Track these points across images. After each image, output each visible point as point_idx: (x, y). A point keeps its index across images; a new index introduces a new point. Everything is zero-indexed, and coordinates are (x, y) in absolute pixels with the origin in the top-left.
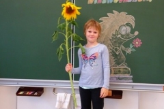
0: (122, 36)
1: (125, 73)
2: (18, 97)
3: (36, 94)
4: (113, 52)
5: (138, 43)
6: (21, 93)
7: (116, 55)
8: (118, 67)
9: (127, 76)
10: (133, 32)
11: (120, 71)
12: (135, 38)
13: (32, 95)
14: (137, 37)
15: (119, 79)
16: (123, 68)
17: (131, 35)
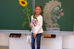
0: (56, 11)
3: (18, 36)
4: (51, 18)
5: (62, 14)
6: (11, 36)
8: (54, 25)
9: (58, 28)
10: (60, 9)
11: (54, 26)
12: (61, 12)
13: (16, 37)
15: (54, 29)
16: (56, 25)
17: (59, 11)
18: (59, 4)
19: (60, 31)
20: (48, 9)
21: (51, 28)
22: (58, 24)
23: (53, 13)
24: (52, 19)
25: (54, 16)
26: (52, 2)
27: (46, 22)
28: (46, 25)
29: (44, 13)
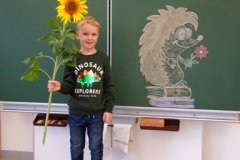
0: (180, 42)
1: (183, 95)
2: (36, 127)
3: (60, 123)
5: (202, 52)
6: (40, 122)
7: (171, 69)
8: (173, 87)
9: (187, 99)
10: (195, 36)
11: (175, 93)
12: (198, 45)
13: (55, 125)
14: (200, 43)
15: (175, 103)
16: (180, 87)
17: (192, 41)
19: (195, 108)
20: (155, 37)
21: (165, 98)
22: (188, 85)
23: (171, 49)
24: (169, 70)
27: (147, 79)
28: (148, 88)
29: (141, 49)
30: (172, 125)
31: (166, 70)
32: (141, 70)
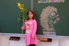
0: (52, 16)
1: (53, 31)
3: (17, 39)
4: (48, 23)
5: (58, 19)
6: (11, 39)
9: (54, 33)
11: (51, 31)
12: (57, 17)
14: (58, 17)
15: (51, 34)
16: (52, 29)
18: (55, 10)
19: (56, 35)
20: (45, 15)
21: (48, 32)
22: (54, 29)
23: (50, 18)
25: (51, 21)
26: (48, 8)
27: (43, 27)
28: (43, 29)
29: (41, 18)
30: (50, 40)
31: (48, 24)
32: (41, 24)
